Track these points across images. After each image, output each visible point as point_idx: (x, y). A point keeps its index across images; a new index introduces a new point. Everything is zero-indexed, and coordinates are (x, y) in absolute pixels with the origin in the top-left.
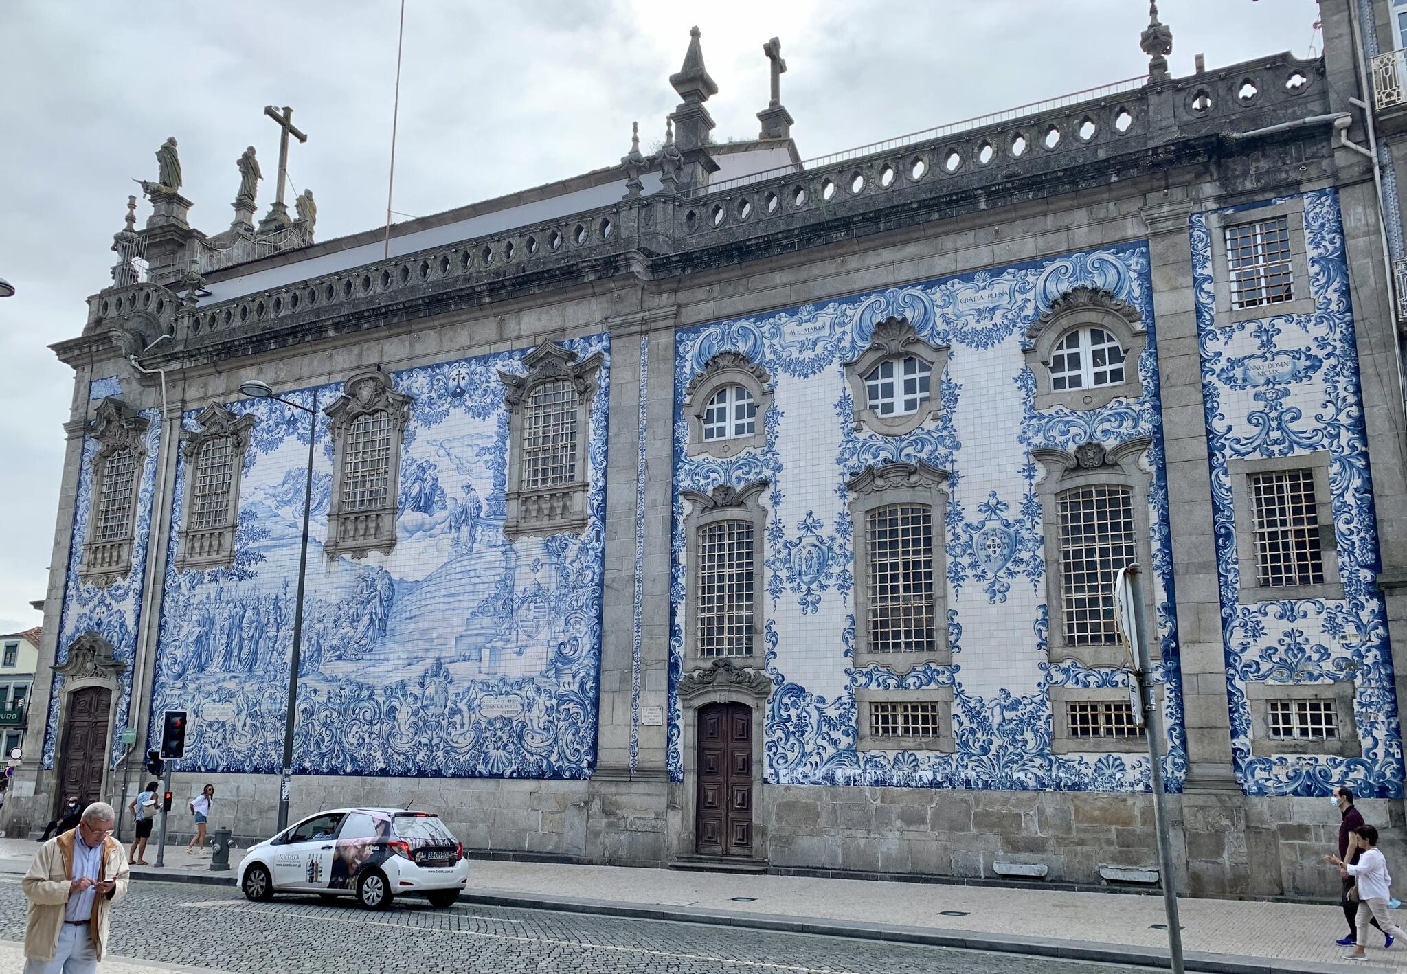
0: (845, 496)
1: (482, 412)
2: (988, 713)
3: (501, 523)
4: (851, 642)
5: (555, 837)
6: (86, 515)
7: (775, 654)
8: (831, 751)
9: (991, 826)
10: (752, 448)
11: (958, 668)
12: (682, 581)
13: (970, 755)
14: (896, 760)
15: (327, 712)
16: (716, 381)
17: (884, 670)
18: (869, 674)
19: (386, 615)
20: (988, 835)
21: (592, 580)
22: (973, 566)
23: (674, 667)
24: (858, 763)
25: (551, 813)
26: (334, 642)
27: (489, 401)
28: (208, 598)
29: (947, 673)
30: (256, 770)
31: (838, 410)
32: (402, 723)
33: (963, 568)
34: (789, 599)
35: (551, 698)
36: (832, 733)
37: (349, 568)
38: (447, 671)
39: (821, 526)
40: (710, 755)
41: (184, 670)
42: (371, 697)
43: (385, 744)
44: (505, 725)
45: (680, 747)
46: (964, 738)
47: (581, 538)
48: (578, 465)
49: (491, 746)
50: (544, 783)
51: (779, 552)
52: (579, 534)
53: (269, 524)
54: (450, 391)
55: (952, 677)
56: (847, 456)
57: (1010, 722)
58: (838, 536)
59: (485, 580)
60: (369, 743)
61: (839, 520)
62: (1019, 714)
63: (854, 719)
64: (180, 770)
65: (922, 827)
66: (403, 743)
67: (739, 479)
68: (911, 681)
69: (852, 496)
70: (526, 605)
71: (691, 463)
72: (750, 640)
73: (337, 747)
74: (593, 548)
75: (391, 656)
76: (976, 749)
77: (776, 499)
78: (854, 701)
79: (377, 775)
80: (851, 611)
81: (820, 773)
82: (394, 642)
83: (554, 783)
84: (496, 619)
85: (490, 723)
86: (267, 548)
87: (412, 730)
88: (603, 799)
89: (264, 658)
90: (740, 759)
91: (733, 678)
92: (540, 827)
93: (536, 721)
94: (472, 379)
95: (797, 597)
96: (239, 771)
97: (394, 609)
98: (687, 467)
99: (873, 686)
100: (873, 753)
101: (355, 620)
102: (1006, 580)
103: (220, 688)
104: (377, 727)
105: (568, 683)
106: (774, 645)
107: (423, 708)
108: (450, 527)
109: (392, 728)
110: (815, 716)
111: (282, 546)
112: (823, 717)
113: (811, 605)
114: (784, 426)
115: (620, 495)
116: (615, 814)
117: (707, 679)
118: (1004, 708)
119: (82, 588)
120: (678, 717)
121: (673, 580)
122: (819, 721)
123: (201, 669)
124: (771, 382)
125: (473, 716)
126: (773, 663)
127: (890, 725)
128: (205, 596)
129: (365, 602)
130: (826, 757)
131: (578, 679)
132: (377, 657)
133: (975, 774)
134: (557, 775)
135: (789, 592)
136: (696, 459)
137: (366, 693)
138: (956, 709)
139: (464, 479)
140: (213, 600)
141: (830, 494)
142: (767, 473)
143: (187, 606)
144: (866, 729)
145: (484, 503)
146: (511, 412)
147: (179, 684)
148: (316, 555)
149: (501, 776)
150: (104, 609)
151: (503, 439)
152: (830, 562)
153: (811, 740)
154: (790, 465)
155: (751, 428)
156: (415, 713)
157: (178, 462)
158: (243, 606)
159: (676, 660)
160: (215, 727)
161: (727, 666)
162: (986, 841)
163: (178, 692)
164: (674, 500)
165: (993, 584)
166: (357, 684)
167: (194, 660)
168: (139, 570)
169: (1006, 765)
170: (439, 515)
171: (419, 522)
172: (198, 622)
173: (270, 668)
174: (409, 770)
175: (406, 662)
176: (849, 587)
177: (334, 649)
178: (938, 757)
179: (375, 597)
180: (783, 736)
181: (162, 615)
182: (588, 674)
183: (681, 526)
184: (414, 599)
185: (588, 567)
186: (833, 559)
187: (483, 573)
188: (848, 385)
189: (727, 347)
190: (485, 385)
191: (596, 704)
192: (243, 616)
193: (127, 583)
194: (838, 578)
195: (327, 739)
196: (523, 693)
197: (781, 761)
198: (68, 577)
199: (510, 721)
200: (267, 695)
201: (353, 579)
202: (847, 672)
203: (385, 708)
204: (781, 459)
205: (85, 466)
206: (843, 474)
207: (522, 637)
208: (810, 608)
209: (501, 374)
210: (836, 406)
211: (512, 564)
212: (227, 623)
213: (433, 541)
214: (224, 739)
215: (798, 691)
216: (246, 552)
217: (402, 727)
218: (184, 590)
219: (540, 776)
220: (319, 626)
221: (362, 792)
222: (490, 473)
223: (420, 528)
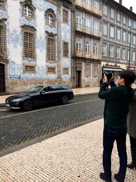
0: (21, 28)
2: (40, 68)
4: (22, 55)
8: (19, 73)
10: (3, 10)
18: (25, 61)
22: (39, 46)
36: (19, 70)
39: (17, 32)
51: (9, 35)
55: (36, 63)
56: (21, 20)
57: (42, 70)
61: (20, 32)
63: (23, 68)
65: (32, 85)
68: (31, 63)
76: (39, 73)
77: (8, 24)
78: (23, 65)
80: (22, 50)
81: (18, 77)
91: (1, 59)
95: (13, 45)
102: (42, 49)
106: (9, 53)
110: (17, 67)
113: (15, 47)
114: (9, 9)
126: (9, 57)
127: (28, 69)
135: (11, 43)
138: (36, 67)
141: (18, 27)
144: (25, 70)
152: (19, 40)
153: (16, 71)
154: (11, 18)
176: (22, 45)
178: (34, 74)
180: (11, 70)
188: (21, 6)
194: (20, 43)
197: (11, 75)
206: (20, 24)
215: (14, 62)
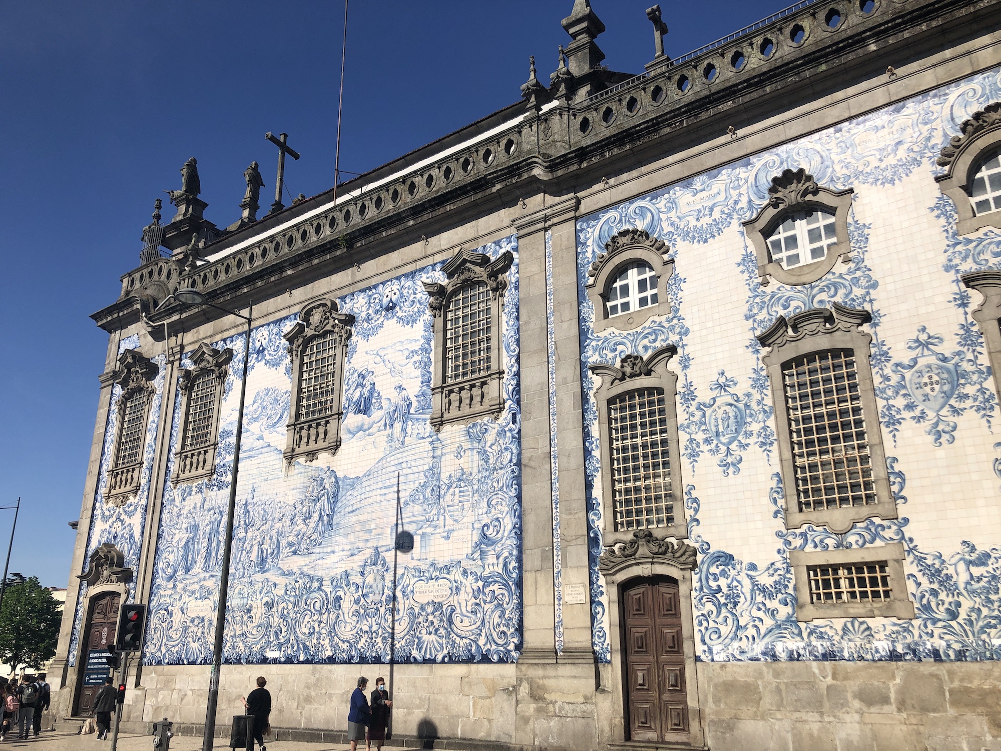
0: (757, 351)
1: (410, 321)
2: (951, 571)
3: (428, 416)
4: (781, 502)
5: (486, 723)
6: (111, 447)
7: (697, 520)
8: (769, 622)
9: (972, 705)
10: (656, 317)
11: (906, 521)
12: (596, 453)
13: (935, 621)
14: (845, 630)
15: (284, 604)
16: (617, 260)
17: (821, 529)
18: (804, 535)
19: (333, 511)
20: (970, 716)
21: (511, 461)
22: (910, 407)
23: (593, 542)
24: (800, 634)
25: (481, 698)
26: (291, 539)
27: (416, 309)
28: (195, 508)
29: (894, 528)
31: (742, 268)
32: (346, 612)
33: (899, 411)
34: (708, 462)
35: (477, 580)
36: (767, 602)
37: (303, 470)
38: (384, 559)
39: (735, 384)
40: (636, 632)
41: (175, 572)
42: (320, 588)
43: (332, 633)
44: (436, 610)
45: (606, 626)
46: (925, 601)
47: (499, 421)
48: (494, 354)
49: (424, 631)
50: (474, 667)
51: (693, 415)
52: (497, 418)
54: (384, 306)
55: (900, 531)
56: (755, 311)
57: (979, 579)
58: (754, 392)
59: (415, 470)
60: (319, 632)
61: (754, 376)
62: (990, 568)
63: (791, 586)
64: (168, 664)
65: (886, 708)
66: (346, 631)
67: (646, 348)
68: (852, 538)
69: (765, 351)
70: (451, 490)
71: (598, 339)
72: (669, 509)
73: (292, 637)
74: (511, 430)
75: (337, 548)
76: (941, 613)
77: (685, 363)
78: (789, 565)
79: (325, 663)
80: (777, 469)
81: (759, 648)
82: (339, 535)
83: (483, 667)
84: (425, 506)
85: (422, 608)
87: (355, 618)
88: (531, 682)
89: (235, 558)
90: (669, 636)
91: (656, 549)
92: (471, 714)
93: (463, 604)
94: (402, 293)
95: (716, 459)
97: (339, 504)
98: (594, 343)
99: (809, 548)
100: (816, 622)
101: (307, 517)
102: (952, 419)
103: (201, 587)
104: (325, 616)
105: (493, 565)
106: (696, 511)
107: (363, 596)
108: (385, 424)
109: (338, 617)
110: (747, 585)
111: (251, 457)
112: (754, 584)
113: (730, 466)
114: (687, 292)
115: (532, 377)
116: (542, 699)
117: (629, 553)
118: (969, 563)
119: (105, 507)
120: (602, 593)
121: (587, 453)
122: (752, 590)
123: (188, 570)
124: (670, 252)
125: (407, 602)
126: (696, 530)
127: (833, 590)
128: (193, 506)
129: (316, 500)
130: (763, 631)
131: (501, 559)
132: (325, 550)
133: (944, 644)
134: (486, 659)
135: (707, 455)
136: (602, 335)
137: (316, 585)
138: (910, 567)
139: (397, 381)
140: (198, 509)
141: (742, 350)
142: (673, 339)
143: (179, 516)
144: (805, 596)
145: (414, 400)
146: (435, 317)
147: (171, 585)
148: (278, 462)
149: (433, 661)
150: (120, 523)
151: (428, 341)
152: (749, 420)
153: (745, 611)
154: (696, 328)
155: (655, 298)
156: (357, 602)
157: (177, 395)
158: (221, 512)
159: (596, 534)
160: (196, 623)
161: (649, 537)
162: (969, 724)
163: (169, 592)
164: (583, 377)
165: (936, 424)
166: (309, 576)
167: (183, 563)
168: (146, 488)
169: (982, 630)
170: (376, 415)
171: (360, 424)
172: (186, 529)
173: (240, 566)
174: (352, 657)
175: (349, 553)
176: (771, 444)
177: (290, 545)
178: (895, 625)
179: (323, 495)
180: (714, 609)
181: (160, 525)
182: (511, 554)
183: (592, 400)
184: (355, 494)
185: (506, 449)
186: (751, 415)
187: (413, 463)
188: (749, 242)
189: (624, 228)
190: (413, 296)
191: (519, 584)
192: (220, 522)
193: (136, 501)
194: (759, 435)
195: (284, 629)
196: (451, 577)
197: (714, 636)
198: (95, 499)
199: (440, 605)
200: (237, 591)
201: (306, 480)
202: (779, 534)
203: (332, 597)
204: (687, 323)
205: (113, 408)
206: (754, 329)
207: (449, 521)
208: (731, 469)
209: (425, 284)
210: (739, 264)
211: (438, 452)
212: (208, 529)
213: (371, 439)
214: (203, 633)
215: (726, 559)
216: (224, 465)
217: (346, 615)
218: (177, 502)
219: (470, 660)
220: (279, 525)
221: (312, 680)
222: (418, 372)
223: (361, 428)
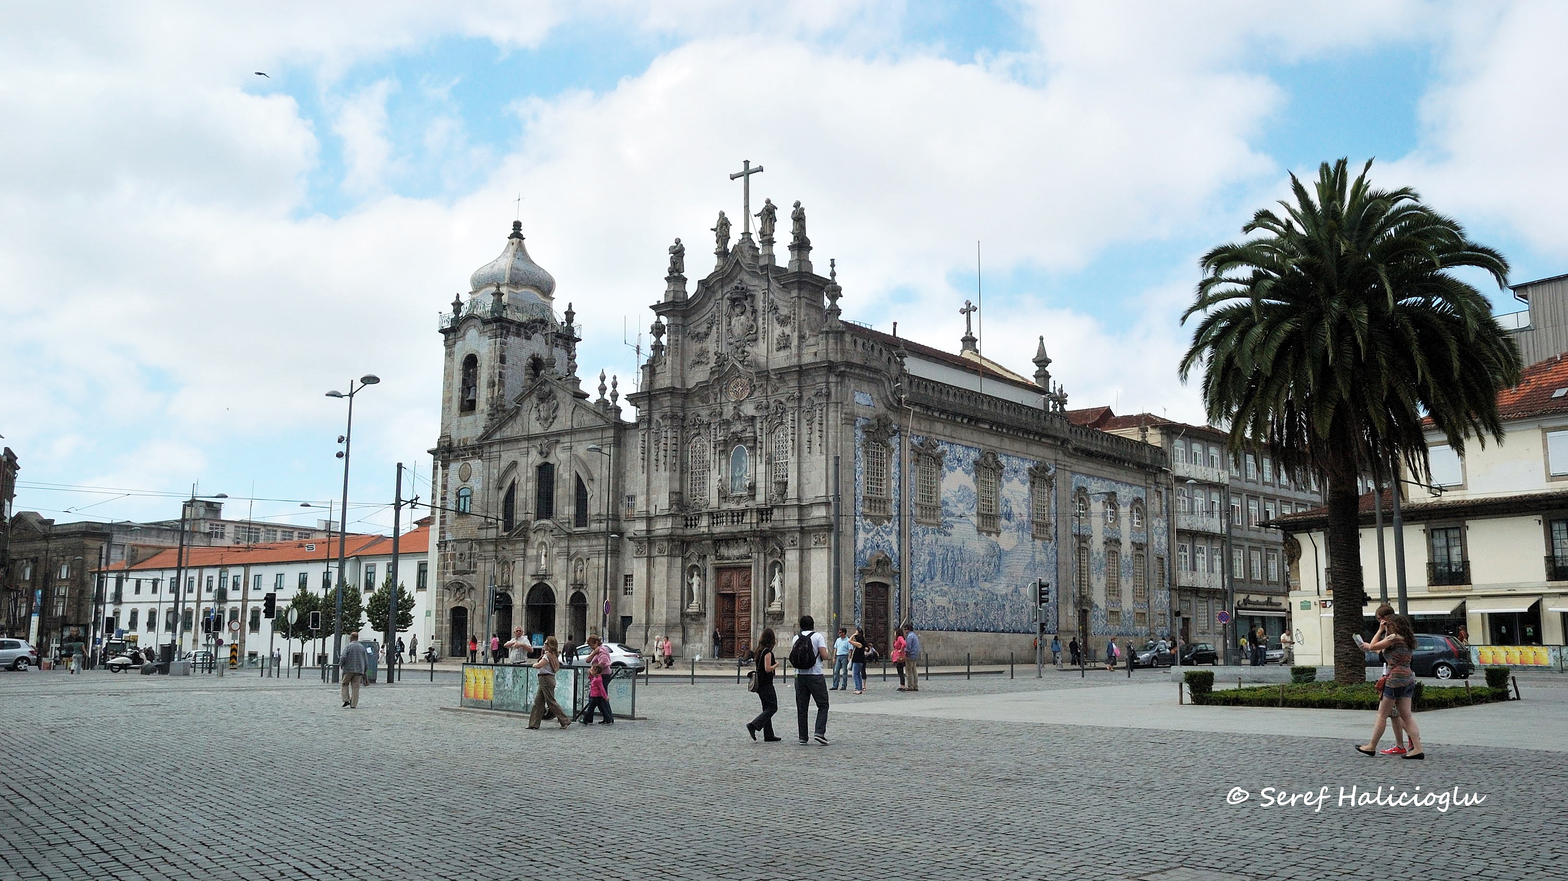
1: (1023, 483)
2: (1126, 615)
3: (1031, 533)
4: (1106, 592)
6: (862, 477)
8: (1103, 625)
10: (1086, 523)
13: (1123, 626)
15: (983, 605)
16: (1080, 496)
17: (1111, 601)
18: (1108, 602)
19: (1000, 564)
21: (1055, 561)
23: (1074, 596)
26: (983, 573)
27: (1025, 478)
30: (959, 630)
32: (1008, 611)
33: (1122, 573)
36: (1103, 620)
37: (986, 540)
38: (1019, 591)
39: (1100, 554)
41: (924, 578)
42: (997, 599)
43: (1002, 619)
45: (1076, 624)
48: (1049, 515)
52: (1050, 543)
53: (953, 510)
54: (1014, 469)
55: (1121, 604)
57: (1129, 618)
58: (1103, 558)
59: (1027, 555)
60: (998, 619)
61: (1104, 553)
62: (1130, 615)
63: (1106, 616)
66: (1008, 619)
67: (1085, 533)
68: (1115, 605)
69: (1105, 546)
70: (1039, 568)
73: (988, 621)
74: (1054, 549)
75: (1002, 582)
77: (1092, 542)
78: (1106, 610)
82: (1003, 576)
84: (1031, 572)
86: (955, 522)
87: (1011, 614)
89: (958, 577)
94: (1019, 467)
95: (1097, 576)
96: (952, 630)
98: (1074, 525)
101: (990, 564)
103: (941, 590)
108: (1016, 530)
110: (1100, 614)
111: (961, 523)
114: (1093, 518)
115: (1060, 530)
117: (1081, 601)
118: (1128, 613)
119: (864, 522)
122: (1101, 616)
123: (932, 579)
124: (1090, 501)
125: (1027, 610)
126: (1093, 597)
127: (1112, 618)
128: (930, 541)
129: (993, 557)
130: (1102, 627)
132: (998, 582)
133: (1124, 631)
136: (1076, 523)
137: (995, 597)
138: (1121, 613)
140: (934, 544)
141: (1101, 543)
142: (1090, 533)
143: (923, 544)
144: (1108, 619)
145: (1026, 522)
146: (1032, 486)
147: (923, 585)
148: (974, 531)
150: (880, 538)
151: (1029, 497)
152: (1102, 566)
153: (1099, 622)
156: (1011, 607)
157: (911, 462)
160: (941, 609)
163: (922, 590)
164: (1072, 536)
165: (1126, 579)
167: (928, 574)
170: (1013, 523)
171: (1007, 525)
172: (928, 553)
173: (961, 582)
177: (983, 576)
178: (1119, 627)
179: (995, 555)
180: (1095, 620)
181: (911, 547)
182: (1055, 597)
183: (1074, 546)
184: (1008, 559)
185: (1053, 556)
187: (1027, 552)
189: (1082, 484)
190: (1023, 471)
191: (1057, 607)
192: (947, 555)
194: (1104, 572)
195: (984, 617)
197: (1094, 628)
198: (855, 514)
201: (988, 545)
202: (1105, 601)
203: (1002, 604)
204: (1092, 529)
205: (857, 445)
206: (1104, 538)
208: (1099, 580)
211: (1035, 550)
212: (941, 557)
213: (1011, 534)
214: (945, 615)
215: (1097, 606)
216: (946, 522)
220: (977, 565)
222: (1026, 510)
223: (1007, 528)
